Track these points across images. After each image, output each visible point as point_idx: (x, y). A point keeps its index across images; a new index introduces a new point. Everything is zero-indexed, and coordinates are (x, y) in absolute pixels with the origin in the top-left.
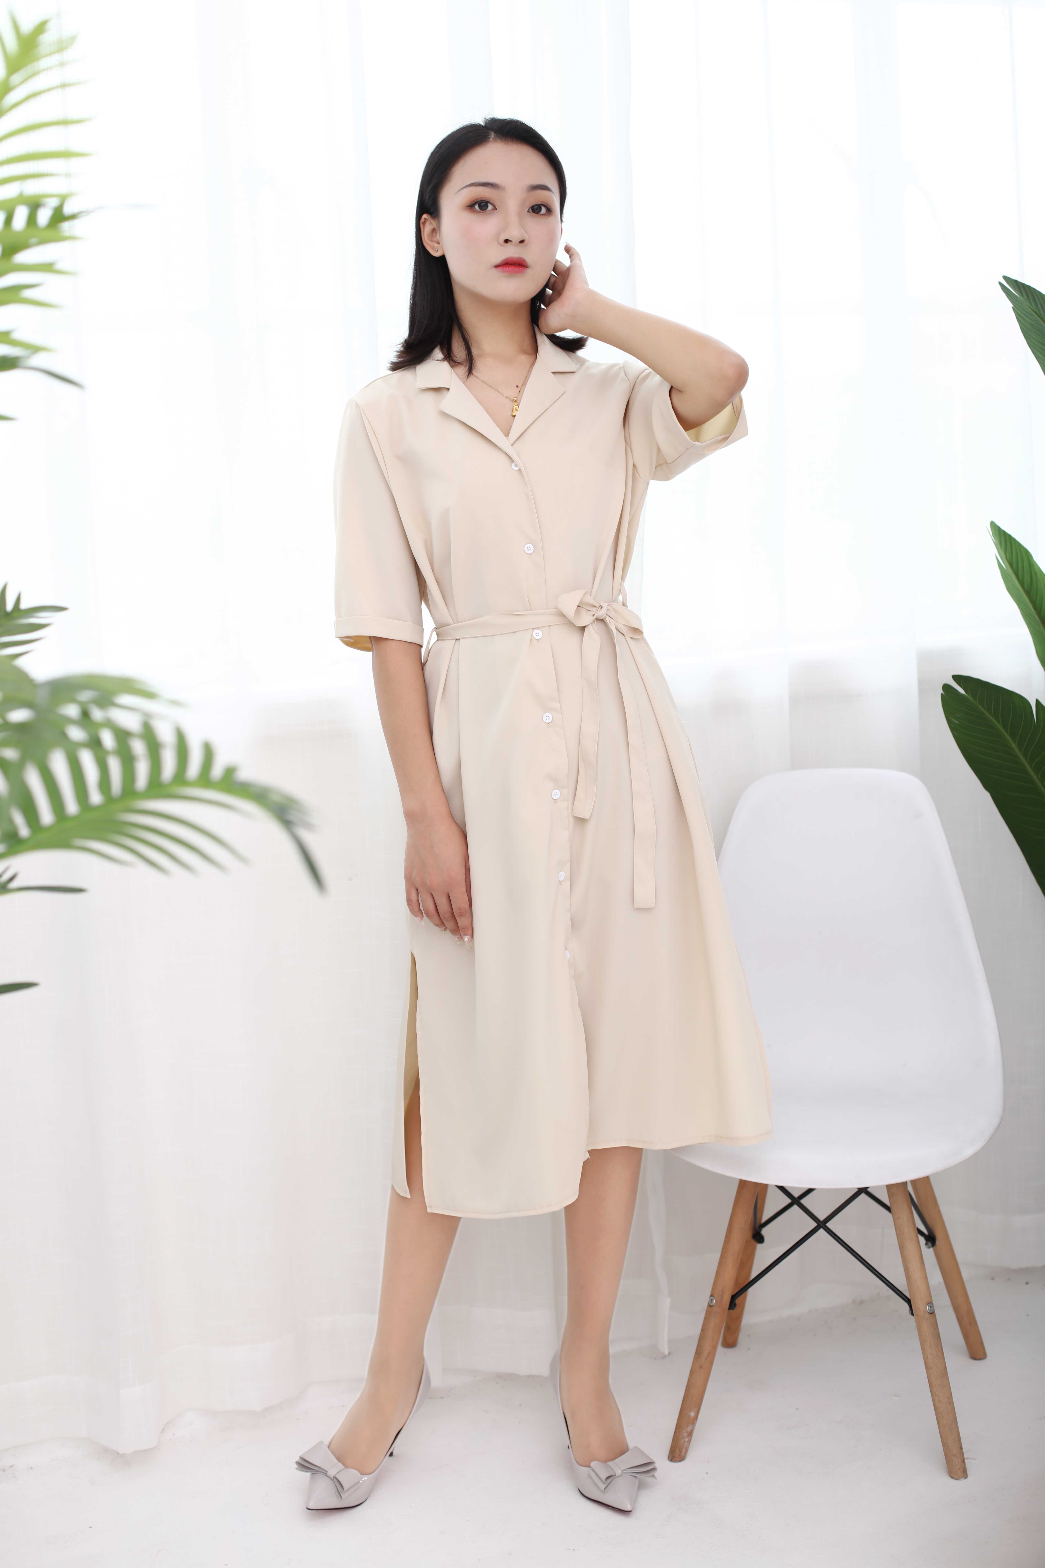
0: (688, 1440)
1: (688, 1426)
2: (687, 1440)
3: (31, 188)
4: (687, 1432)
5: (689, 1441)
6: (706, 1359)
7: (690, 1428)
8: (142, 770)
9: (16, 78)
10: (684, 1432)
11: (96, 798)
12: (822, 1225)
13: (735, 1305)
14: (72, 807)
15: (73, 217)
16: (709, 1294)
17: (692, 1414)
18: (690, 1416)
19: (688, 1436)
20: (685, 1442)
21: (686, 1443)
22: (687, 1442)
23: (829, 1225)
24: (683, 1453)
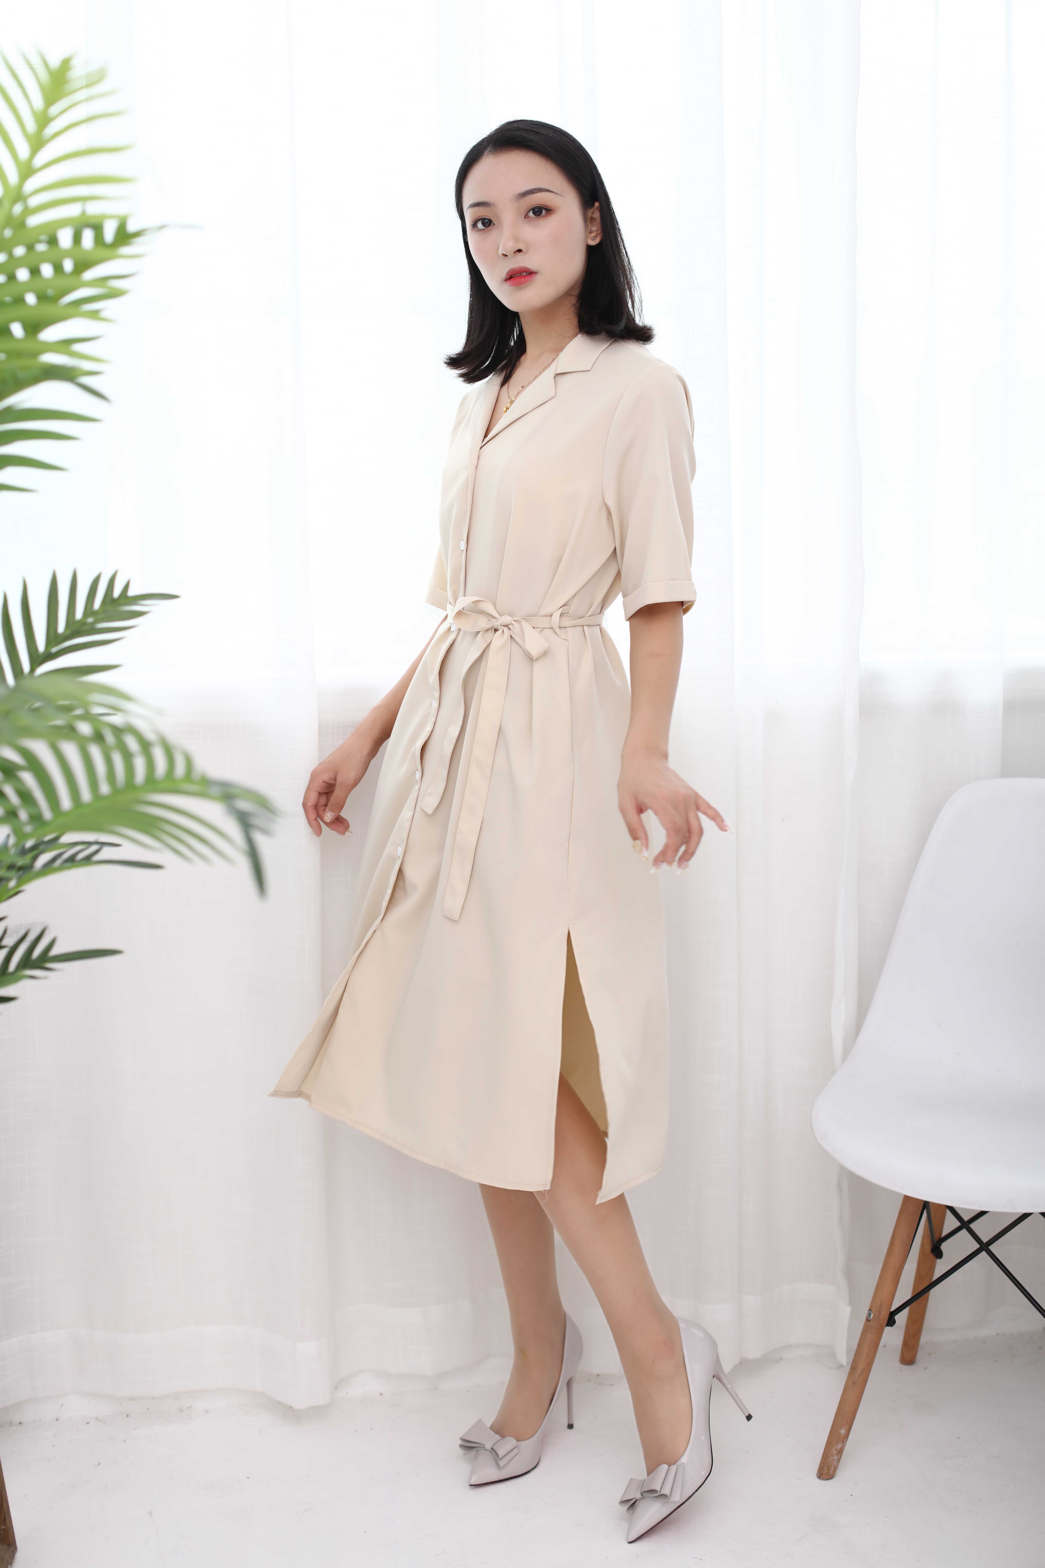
0: (838, 1458)
1: (838, 1444)
2: (836, 1458)
3: (93, 209)
4: (836, 1450)
5: (839, 1460)
6: (860, 1375)
7: (839, 1446)
8: (140, 763)
9: (54, 110)
10: (834, 1449)
11: (105, 789)
12: (984, 1247)
13: (894, 1322)
14: (86, 795)
15: (137, 234)
16: (868, 1309)
17: (843, 1432)
18: (840, 1433)
19: (837, 1454)
20: (833, 1459)
21: (835, 1462)
22: (836, 1460)
23: (992, 1248)
24: (831, 1472)
